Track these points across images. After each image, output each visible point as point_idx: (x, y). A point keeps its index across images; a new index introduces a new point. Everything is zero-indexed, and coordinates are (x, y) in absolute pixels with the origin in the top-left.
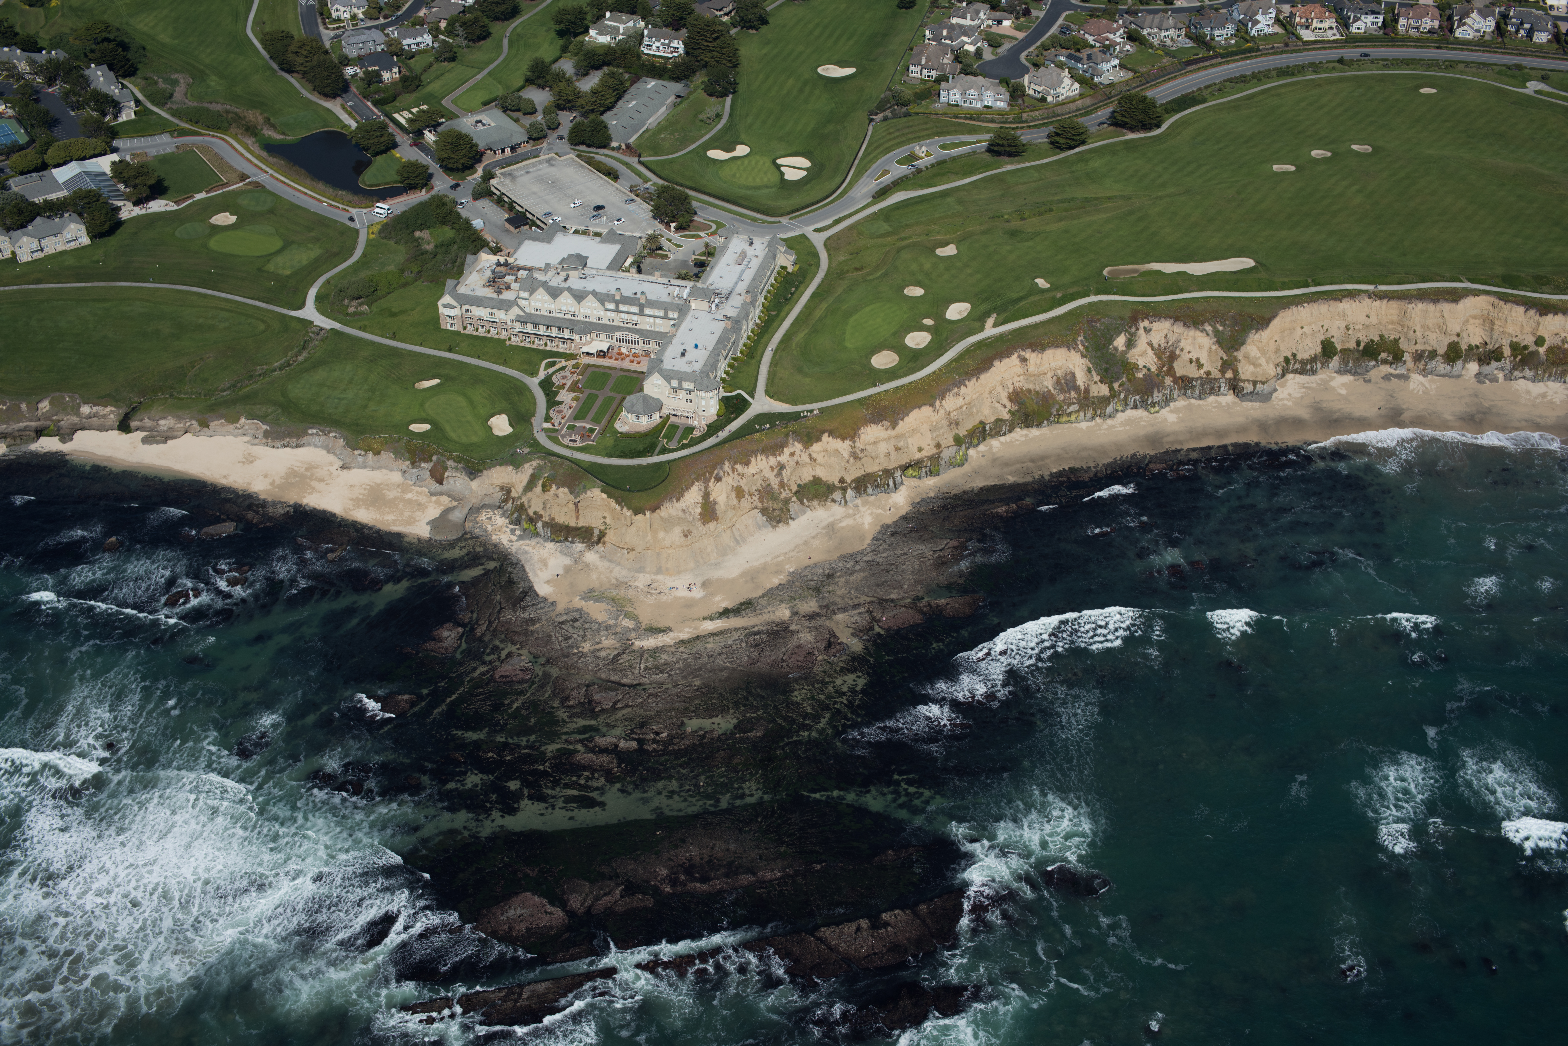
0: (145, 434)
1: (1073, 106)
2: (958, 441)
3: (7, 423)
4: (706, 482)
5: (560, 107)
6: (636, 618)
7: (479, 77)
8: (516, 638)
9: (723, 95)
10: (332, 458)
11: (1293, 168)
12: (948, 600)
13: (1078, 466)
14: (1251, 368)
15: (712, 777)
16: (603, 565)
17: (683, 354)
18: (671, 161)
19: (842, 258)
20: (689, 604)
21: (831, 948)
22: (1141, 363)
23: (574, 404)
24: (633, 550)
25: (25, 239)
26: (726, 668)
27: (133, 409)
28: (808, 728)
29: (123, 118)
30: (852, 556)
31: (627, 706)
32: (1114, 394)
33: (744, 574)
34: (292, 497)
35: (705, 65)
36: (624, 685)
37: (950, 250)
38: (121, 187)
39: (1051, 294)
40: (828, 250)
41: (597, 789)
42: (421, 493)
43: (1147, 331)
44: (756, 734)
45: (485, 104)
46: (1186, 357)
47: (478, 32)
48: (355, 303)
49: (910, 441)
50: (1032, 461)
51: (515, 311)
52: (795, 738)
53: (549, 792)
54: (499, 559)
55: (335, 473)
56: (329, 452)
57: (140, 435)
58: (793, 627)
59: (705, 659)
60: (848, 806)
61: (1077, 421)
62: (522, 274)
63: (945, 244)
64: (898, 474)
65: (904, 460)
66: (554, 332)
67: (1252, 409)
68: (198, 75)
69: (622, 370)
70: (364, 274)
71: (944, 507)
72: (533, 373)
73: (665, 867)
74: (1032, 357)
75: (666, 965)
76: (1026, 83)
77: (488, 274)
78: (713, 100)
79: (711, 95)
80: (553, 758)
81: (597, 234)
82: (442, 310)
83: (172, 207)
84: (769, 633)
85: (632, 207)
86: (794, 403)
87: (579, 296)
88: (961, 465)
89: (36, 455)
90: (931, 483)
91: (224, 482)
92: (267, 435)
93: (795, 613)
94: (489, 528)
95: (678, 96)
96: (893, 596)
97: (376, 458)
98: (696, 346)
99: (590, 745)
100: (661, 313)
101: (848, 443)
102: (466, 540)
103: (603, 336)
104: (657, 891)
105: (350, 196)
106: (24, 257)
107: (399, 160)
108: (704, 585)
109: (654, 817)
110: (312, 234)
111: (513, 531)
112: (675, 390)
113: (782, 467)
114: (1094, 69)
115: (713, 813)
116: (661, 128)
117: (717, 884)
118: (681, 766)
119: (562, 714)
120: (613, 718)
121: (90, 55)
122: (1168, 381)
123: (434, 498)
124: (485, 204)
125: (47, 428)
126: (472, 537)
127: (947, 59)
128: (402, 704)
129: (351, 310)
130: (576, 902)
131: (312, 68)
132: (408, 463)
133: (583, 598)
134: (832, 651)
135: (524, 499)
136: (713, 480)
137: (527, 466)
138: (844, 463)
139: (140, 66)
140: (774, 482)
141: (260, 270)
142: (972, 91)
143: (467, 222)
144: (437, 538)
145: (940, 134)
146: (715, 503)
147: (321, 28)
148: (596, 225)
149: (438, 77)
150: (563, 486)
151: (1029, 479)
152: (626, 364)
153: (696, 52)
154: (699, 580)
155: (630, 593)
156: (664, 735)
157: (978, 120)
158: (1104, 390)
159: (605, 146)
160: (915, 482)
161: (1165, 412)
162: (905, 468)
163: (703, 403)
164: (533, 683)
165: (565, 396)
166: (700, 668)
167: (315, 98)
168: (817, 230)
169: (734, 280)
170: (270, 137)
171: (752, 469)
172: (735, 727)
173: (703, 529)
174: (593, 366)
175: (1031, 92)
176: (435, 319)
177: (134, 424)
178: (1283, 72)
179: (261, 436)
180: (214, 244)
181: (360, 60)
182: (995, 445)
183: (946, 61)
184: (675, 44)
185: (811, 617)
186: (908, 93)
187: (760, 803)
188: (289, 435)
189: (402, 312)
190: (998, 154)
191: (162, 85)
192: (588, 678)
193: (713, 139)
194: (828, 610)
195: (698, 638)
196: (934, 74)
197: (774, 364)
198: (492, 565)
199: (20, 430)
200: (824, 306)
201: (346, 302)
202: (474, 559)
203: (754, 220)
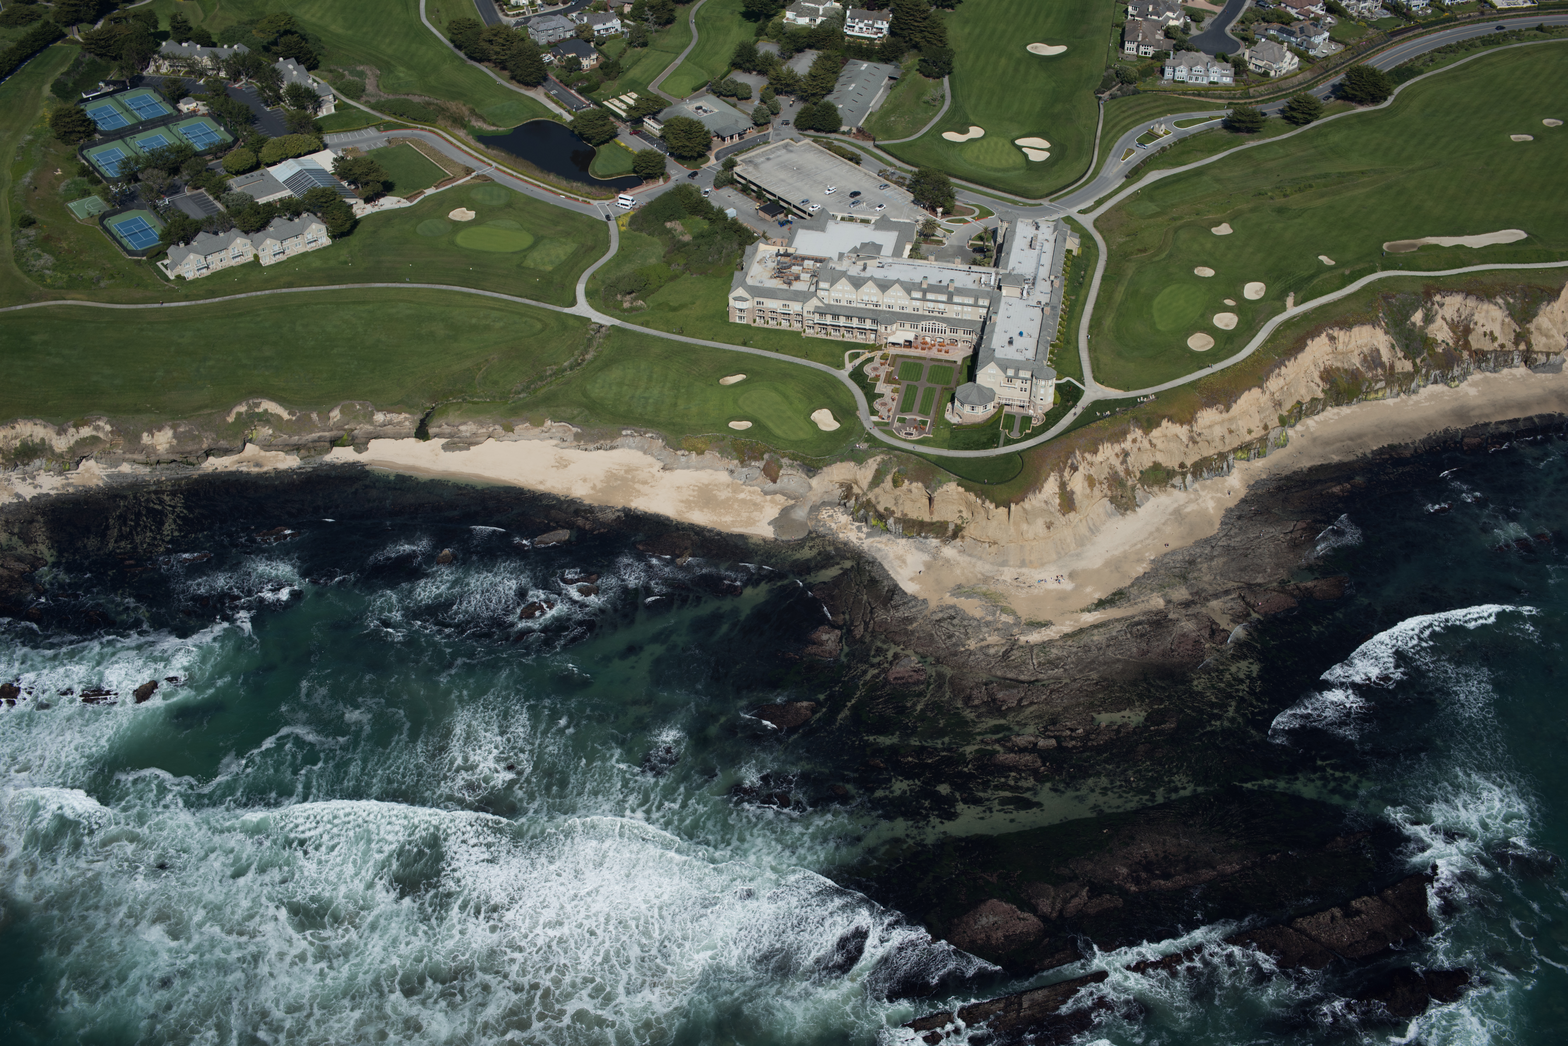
0: (444, 441)
1: (1295, 81)
2: (1283, 422)
3: (299, 434)
4: (1061, 472)
5: (778, 92)
6: (1013, 613)
7: (678, 61)
8: (897, 638)
9: (940, 76)
10: (649, 459)
11: (1530, 138)
12: (1315, 583)
13: (1396, 442)
14: (1544, 340)
15: (1139, 771)
16: (963, 560)
17: (1011, 342)
18: (910, 144)
19: (1121, 240)
20: (1063, 596)
21: (1315, 940)
22: (1439, 338)
23: (896, 396)
24: (995, 543)
25: (268, 241)
26: (1118, 660)
27: (428, 415)
28: (1219, 717)
29: (323, 112)
30: (1207, 541)
31: (1032, 703)
32: (1417, 370)
33: (1107, 564)
34: (619, 501)
35: (916, 46)
36: (1023, 682)
37: (1224, 229)
38: (345, 184)
39: (1340, 271)
40: (1101, 232)
41: (1028, 789)
42: (754, 492)
43: (1441, 305)
44: (1169, 725)
45: (695, 89)
46: (1480, 330)
47: (666, 16)
48: (628, 297)
49: (1240, 423)
50: (1351, 439)
51: (814, 302)
52: (1209, 729)
53: (981, 794)
54: (853, 558)
55: (658, 475)
56: (645, 453)
57: (437, 442)
58: (1171, 616)
59: (1095, 652)
60: (1283, 794)
61: (1384, 398)
62: (808, 264)
63: (1218, 224)
64: (1231, 457)
65: (1236, 444)
66: (855, 323)
67: (1545, 381)
68: (385, 67)
69: (932, 359)
70: (628, 269)
71: (1279, 489)
72: (840, 366)
73: (1124, 865)
74: (1341, 335)
75: (1155, 965)
76: (1246, 58)
77: (772, 265)
78: (931, 81)
79: (928, 76)
80: (975, 759)
81: (865, 221)
82: (732, 302)
83: (405, 204)
84: (1151, 623)
85: (887, 192)
86: (1127, 388)
87: (884, 286)
88: (1284, 446)
89: (333, 466)
90: (1259, 465)
91: (542, 488)
92: (577, 437)
93: (1169, 602)
94: (833, 526)
95: (891, 78)
96: (1260, 580)
97: (700, 457)
98: (1021, 334)
99: (1009, 744)
100: (971, 301)
101: (1186, 427)
102: (813, 539)
103: (907, 326)
104: (1123, 892)
105: (587, 189)
106: (267, 260)
107: (626, 149)
108: (1072, 576)
109: (1094, 815)
110: (559, 228)
111: (859, 529)
112: (1010, 379)
113: (1126, 454)
114: (1309, 43)
115: (1153, 808)
116: (886, 112)
117: (1180, 880)
118: (1106, 761)
119: (969, 714)
120: (1021, 717)
121: (274, 48)
122: (1465, 354)
123: (768, 497)
124: (727, 192)
125: (340, 438)
126: (818, 536)
127: (1159, 36)
128: (803, 711)
129: (626, 305)
130: (1045, 906)
131: (513, 56)
132: (736, 462)
133: (953, 595)
134: (1218, 638)
135: (871, 496)
136: (1067, 470)
137: (870, 461)
138: (1183, 448)
139: (319, 58)
140: (1120, 469)
141: (519, 266)
142: (1198, 67)
143: (721, 212)
144: (784, 538)
145: (1171, 111)
146: (1072, 492)
147: (501, 15)
148: (857, 212)
149: (635, 63)
150: (917, 480)
151: (1352, 458)
152: (934, 353)
153: (905, 33)
154: (1065, 572)
155: (1000, 588)
156: (1080, 731)
157: (1206, 96)
158: (1408, 366)
159: (835, 131)
160: (1244, 465)
161: (1464, 386)
162: (1235, 450)
163: (1042, 391)
164: (929, 684)
165: (881, 387)
166: (1093, 662)
167: (514, 87)
168: (1080, 212)
169: (1034, 265)
170: (480, 129)
171: (1100, 457)
172: (1146, 720)
173: (1063, 520)
174: (902, 356)
175: (1251, 67)
176: (724, 313)
177: (432, 431)
178: (1487, 41)
179: (570, 438)
180: (461, 239)
181: (553, 47)
182: (1311, 423)
183: (1158, 37)
184: (879, 25)
185: (1187, 604)
186: (1133, 72)
187: (1195, 796)
188: (603, 437)
189: (682, 306)
190: (1238, 130)
191: (348, 77)
192: (984, 677)
193: (942, 120)
194: (1199, 597)
195: (1081, 631)
196: (1151, 51)
197: (1092, 349)
198: (848, 564)
199: (314, 441)
200: (1121, 289)
201: (619, 297)
202: (826, 560)
203: (1015, 203)
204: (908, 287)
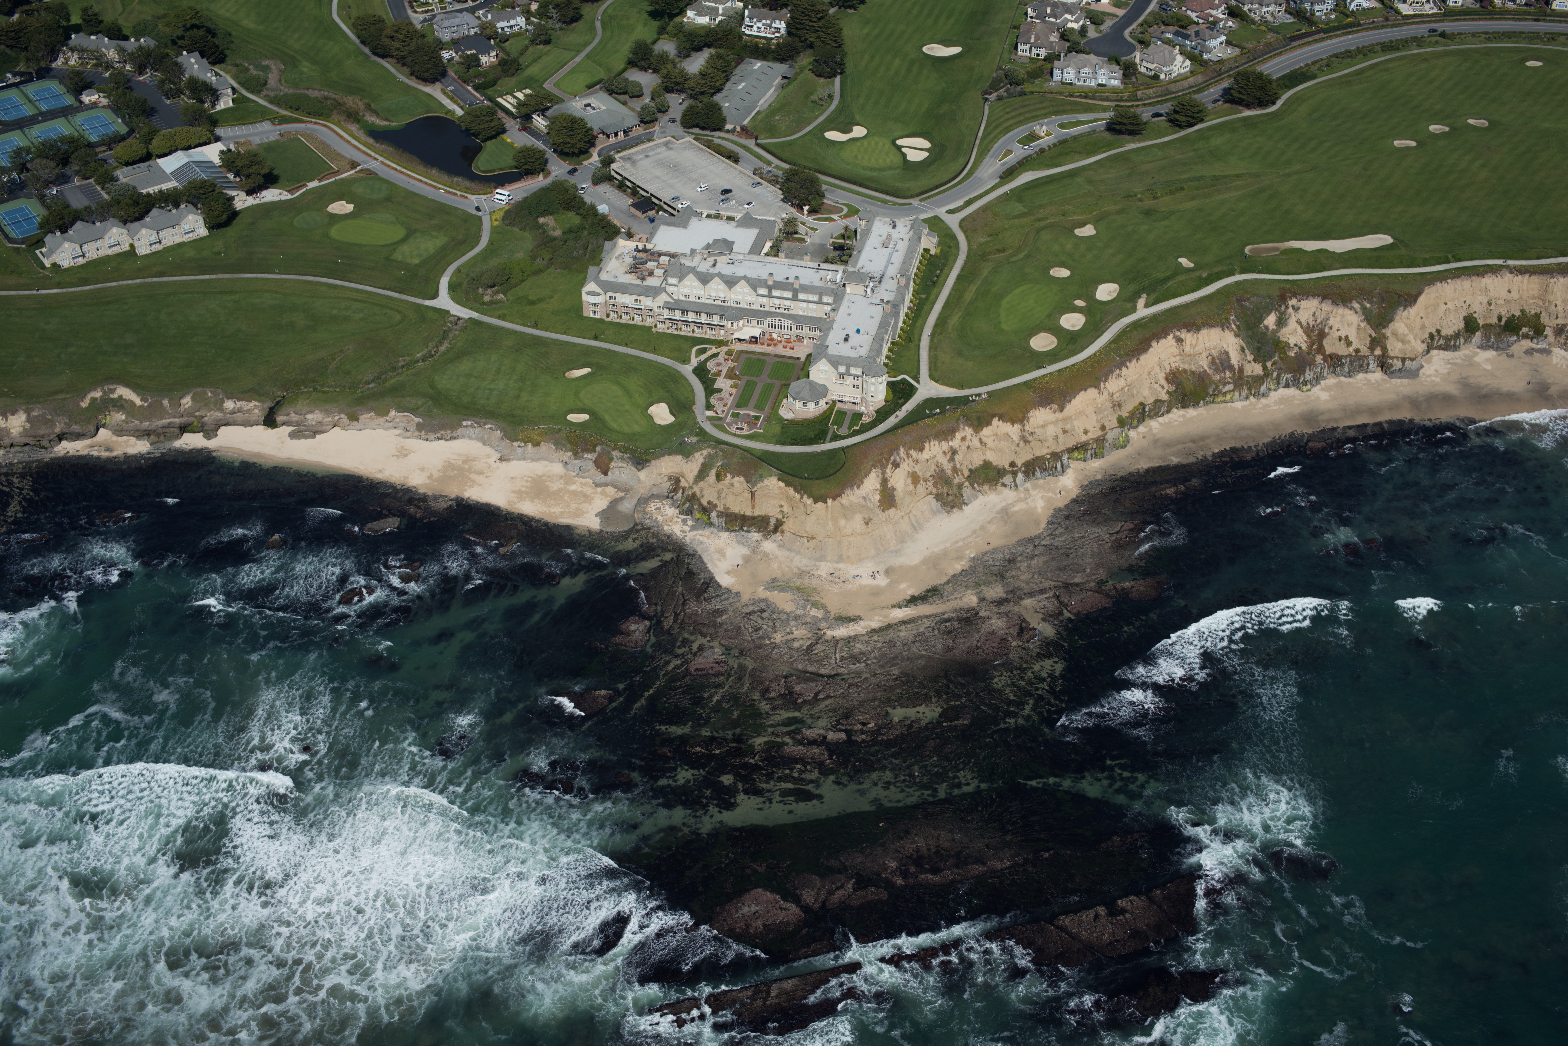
0: (291, 429)
1: (1185, 84)
2: (1122, 422)
3: (149, 420)
4: (884, 468)
5: (668, 90)
6: (824, 607)
7: (578, 59)
8: (705, 630)
9: (832, 76)
10: (488, 450)
11: (1414, 144)
12: (1133, 583)
13: (1238, 445)
14: (1400, 345)
15: (925, 767)
16: (782, 554)
17: (846, 340)
18: (790, 143)
19: (982, 240)
20: (876, 592)
21: (1073, 937)
22: (1292, 342)
23: (734, 391)
24: (813, 538)
25: (144, 231)
26: (922, 656)
27: (277, 403)
28: (1013, 715)
29: (221, 106)
30: (1030, 540)
31: (828, 697)
32: (1267, 373)
33: (926, 561)
34: (453, 491)
35: (811, 46)
36: (822, 676)
37: (1088, 231)
38: (231, 176)
39: (1197, 273)
40: (965, 232)
41: (811, 781)
42: (585, 484)
43: (1296, 309)
44: (963, 722)
45: (589, 87)
46: (1335, 334)
47: (571, 15)
48: (489, 291)
49: (1076, 423)
50: (1193, 441)
51: (663, 298)
52: (1002, 726)
53: (764, 786)
54: (674, 550)
55: (494, 465)
56: (484, 444)
57: (286, 430)
58: (982, 613)
59: (899, 648)
60: (1066, 792)
61: (1232, 400)
62: (664, 260)
63: (1082, 225)
64: (1065, 457)
65: (1071, 444)
66: (703, 318)
67: (1400, 386)
68: (290, 61)
69: (776, 356)
70: (493, 262)
71: (1113, 489)
72: (686, 361)
73: (895, 859)
74: (1188, 337)
75: (910, 958)
76: (1137, 61)
77: (629, 260)
78: (822, 80)
79: (819, 76)
80: (763, 751)
81: (730, 219)
82: (585, 297)
83: (286, 196)
84: (959, 620)
85: (758, 190)
86: (961, 387)
87: (730, 282)
88: (1123, 447)
89: (181, 452)
90: (1096, 465)
91: (380, 477)
92: (419, 427)
93: (982, 600)
94: (660, 518)
95: (784, 77)
96: (1077, 580)
97: (536, 449)
98: (858, 331)
99: (798, 737)
100: (815, 298)
101: (1017, 426)
102: (638, 531)
103: (754, 322)
104: (889, 885)
105: (467, 183)
106: (143, 249)
107: (511, 145)
108: (888, 572)
109: (873, 808)
110: (434, 222)
111: (684, 522)
112: (842, 376)
113: (954, 452)
114: (1204, 46)
115: (932, 803)
116: (772, 110)
117: (948, 875)
118: (893, 756)
119: (764, 706)
120: (816, 709)
121: (180, 42)
122: (1319, 359)
123: (599, 489)
124: (605, 189)
125: (190, 424)
126: (644, 528)
127: (1054, 38)
128: (600, 700)
129: (487, 298)
130: (809, 897)
131: (411, 52)
132: (570, 454)
133: (767, 589)
134: (1026, 637)
135: (696, 489)
136: (890, 466)
137: (697, 455)
138: (1014, 447)
139: (227, 52)
140: (947, 467)
141: (387, 259)
142: (1086, 70)
143: (593, 208)
144: (609, 529)
145: (1056, 113)
146: (893, 489)
147: (409, 12)
148: (726, 209)
149: (535, 60)
150: (739, 475)
151: (1192, 460)
152: (779, 350)
153: (801, 33)
154: (882, 568)
155: (814, 582)
156: (872, 725)
157: (1093, 98)
158: (1258, 369)
159: (719, 129)
160: (1080, 465)
161: (1316, 390)
162: (1070, 451)
163: (872, 388)
164: (729, 676)
165: (722, 383)
166: (896, 657)
167: (413, 83)
168: (950, 212)
169: (884, 264)
170: (373, 124)
171: (926, 455)
172: (940, 716)
173: (882, 516)
174: (747, 352)
175: (1143, 70)
176: (578, 307)
177: (280, 419)
178: (1388, 47)
179: (413, 428)
180: (335, 232)
181: (455, 44)
182: (1155, 425)
183: (1052, 39)
184: (776, 24)
185: (999, 603)
186: (1021, 73)
187: (978, 792)
188: (443, 427)
189: (540, 300)
190: (1119, 132)
191: (254, 72)
192: (785, 669)
193: (828, 120)
194: (1014, 595)
195: (889, 626)
196: (1043, 52)
197: (933, 347)
198: (668, 556)
199: (164, 427)
200: (973, 288)
201: (480, 290)
202: (648, 551)
203: (885, 202)
204: (754, 284)
